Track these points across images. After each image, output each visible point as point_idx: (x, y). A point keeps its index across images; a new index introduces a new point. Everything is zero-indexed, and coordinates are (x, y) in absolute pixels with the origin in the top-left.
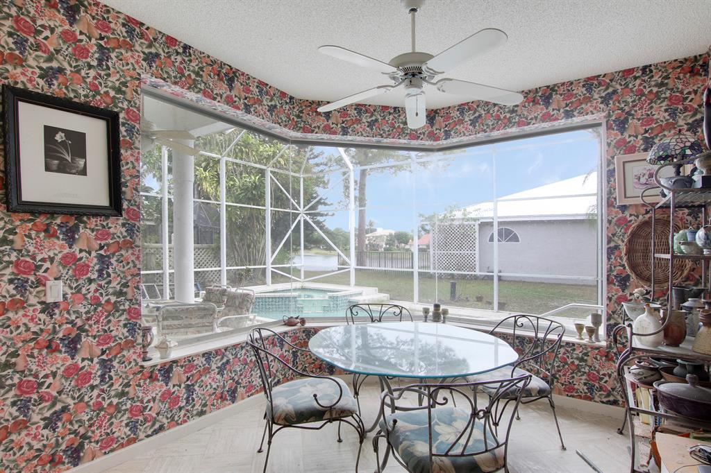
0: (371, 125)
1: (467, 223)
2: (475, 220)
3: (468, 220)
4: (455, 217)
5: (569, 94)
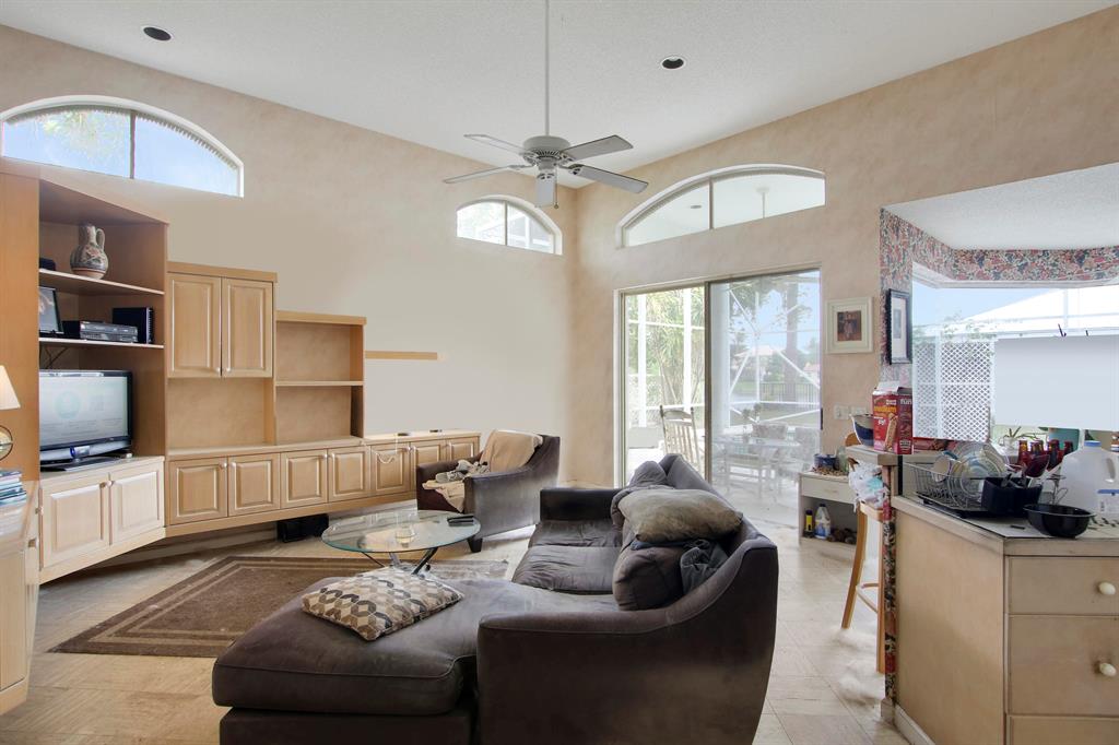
0: (1021, 269)
1: (974, 341)
2: (989, 336)
3: (977, 336)
4: (955, 333)
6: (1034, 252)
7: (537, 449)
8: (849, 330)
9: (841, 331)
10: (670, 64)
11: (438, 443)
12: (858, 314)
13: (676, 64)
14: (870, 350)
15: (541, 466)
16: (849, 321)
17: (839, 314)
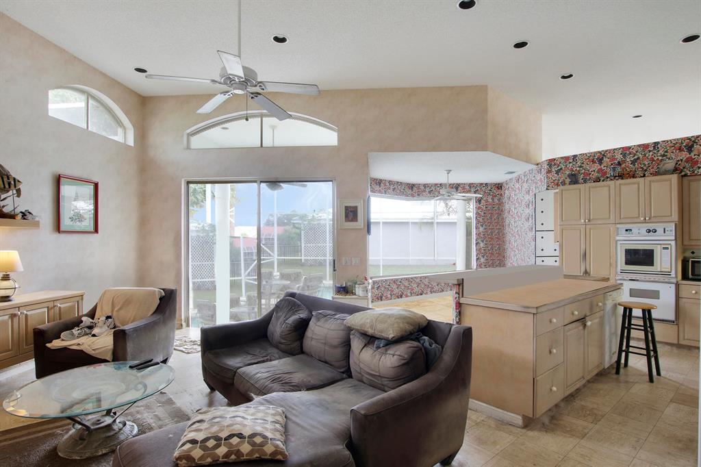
0: (430, 192)
5: (464, 188)
6: (436, 184)
7: (161, 299)
8: (351, 215)
9: (347, 216)
10: (277, 39)
11: (46, 305)
12: (356, 207)
13: (282, 40)
14: (362, 227)
15: (167, 312)
16: (351, 211)
17: (346, 207)
